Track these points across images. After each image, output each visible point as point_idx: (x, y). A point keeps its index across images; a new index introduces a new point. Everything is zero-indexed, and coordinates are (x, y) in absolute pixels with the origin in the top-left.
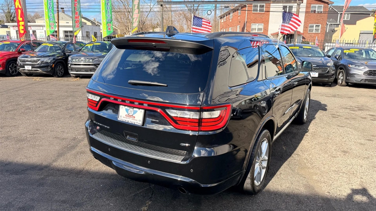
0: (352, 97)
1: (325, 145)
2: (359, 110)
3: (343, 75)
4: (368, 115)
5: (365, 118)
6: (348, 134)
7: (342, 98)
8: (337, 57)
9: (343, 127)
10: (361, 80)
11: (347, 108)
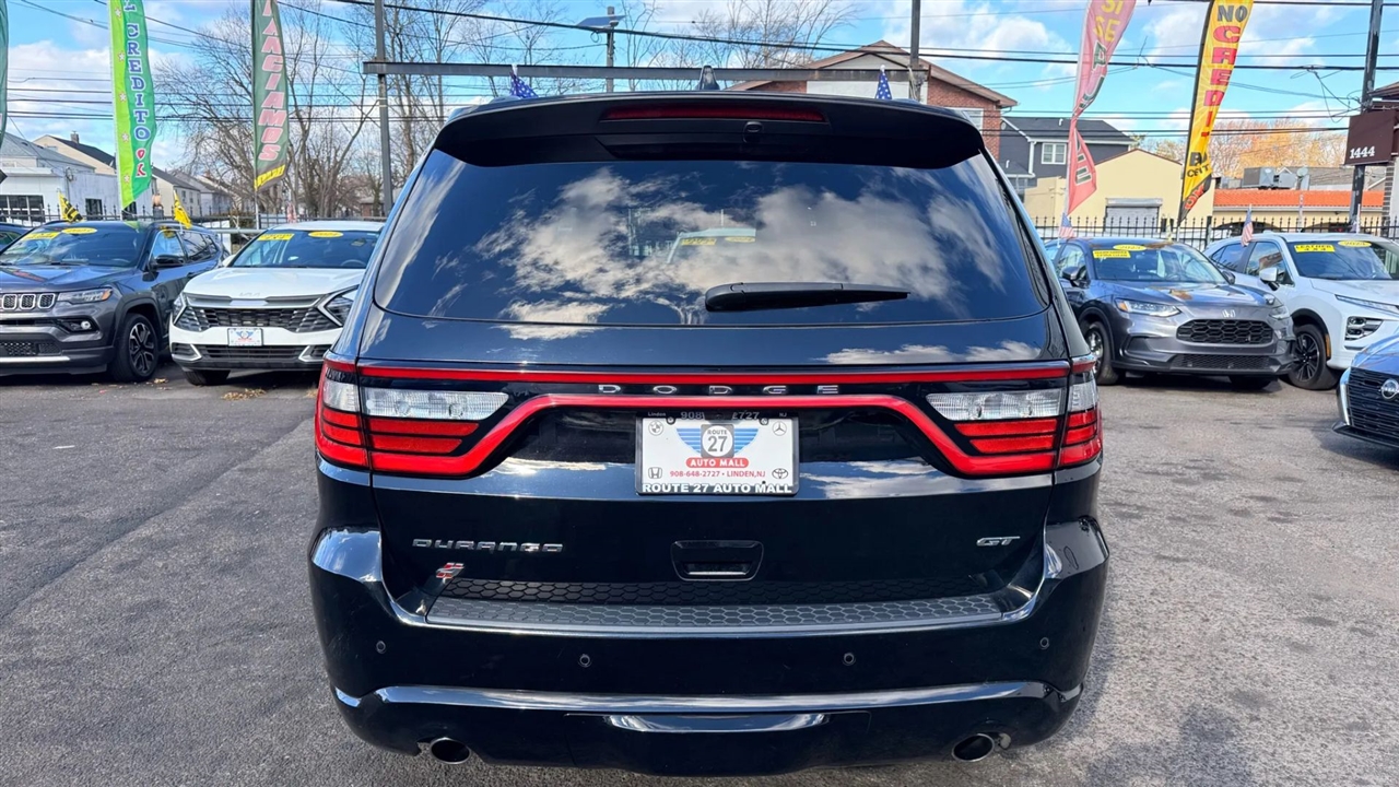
0: (1154, 425)
1: (1142, 665)
2: (1207, 477)
3: (1103, 342)
4: (1251, 497)
5: (1244, 513)
6: (1218, 595)
7: (1121, 432)
8: (1073, 275)
9: (1178, 560)
10: (1171, 361)
11: (1157, 473)
